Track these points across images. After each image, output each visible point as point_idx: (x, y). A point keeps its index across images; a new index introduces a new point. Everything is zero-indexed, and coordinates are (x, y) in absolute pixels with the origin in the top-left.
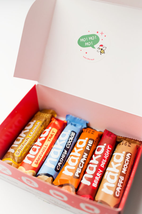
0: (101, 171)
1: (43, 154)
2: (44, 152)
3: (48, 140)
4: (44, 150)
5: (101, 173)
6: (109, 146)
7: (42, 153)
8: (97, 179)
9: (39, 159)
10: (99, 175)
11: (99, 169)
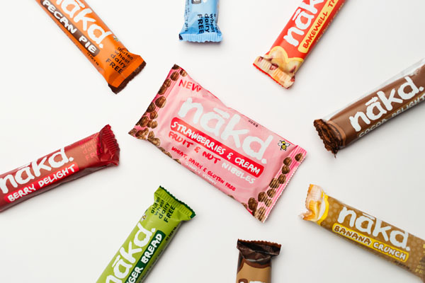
0: (33, 188)
1: (317, 30)
2: (319, 25)
3: (330, 5)
4: (320, 23)
5: (33, 190)
6: (73, 165)
7: (316, 27)
8: (21, 193)
9: (310, 38)
10: (26, 190)
11: (33, 185)
